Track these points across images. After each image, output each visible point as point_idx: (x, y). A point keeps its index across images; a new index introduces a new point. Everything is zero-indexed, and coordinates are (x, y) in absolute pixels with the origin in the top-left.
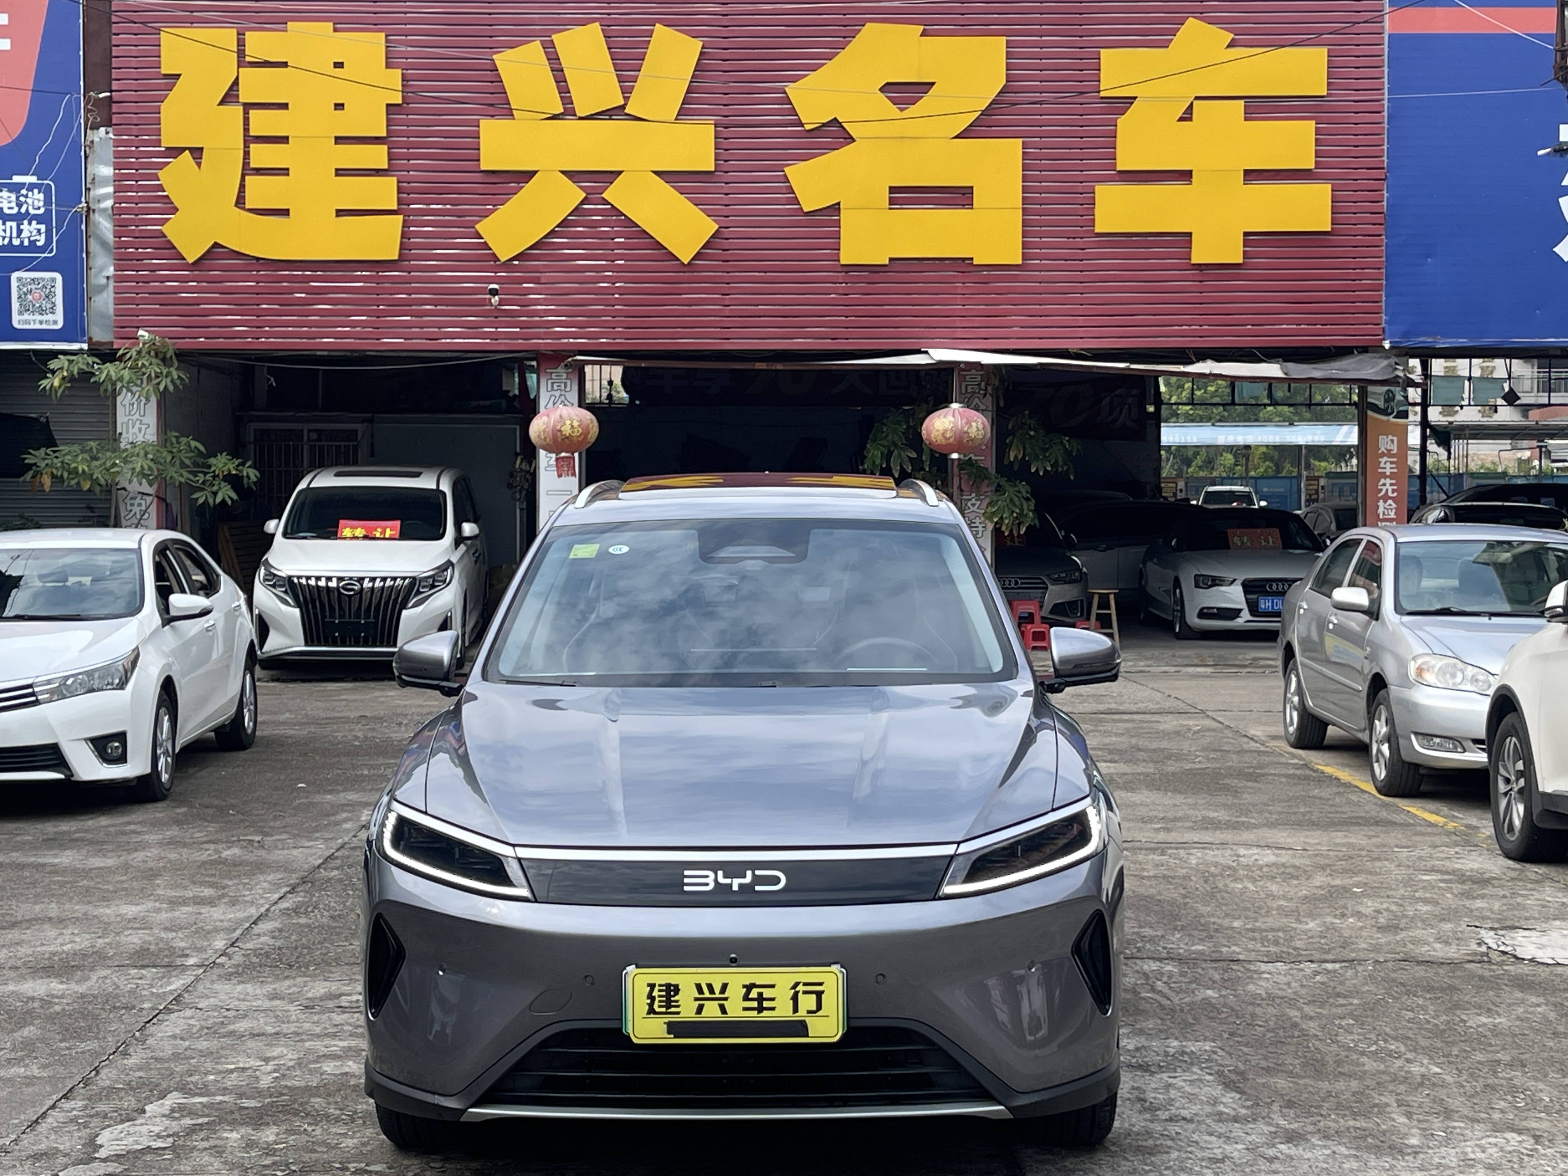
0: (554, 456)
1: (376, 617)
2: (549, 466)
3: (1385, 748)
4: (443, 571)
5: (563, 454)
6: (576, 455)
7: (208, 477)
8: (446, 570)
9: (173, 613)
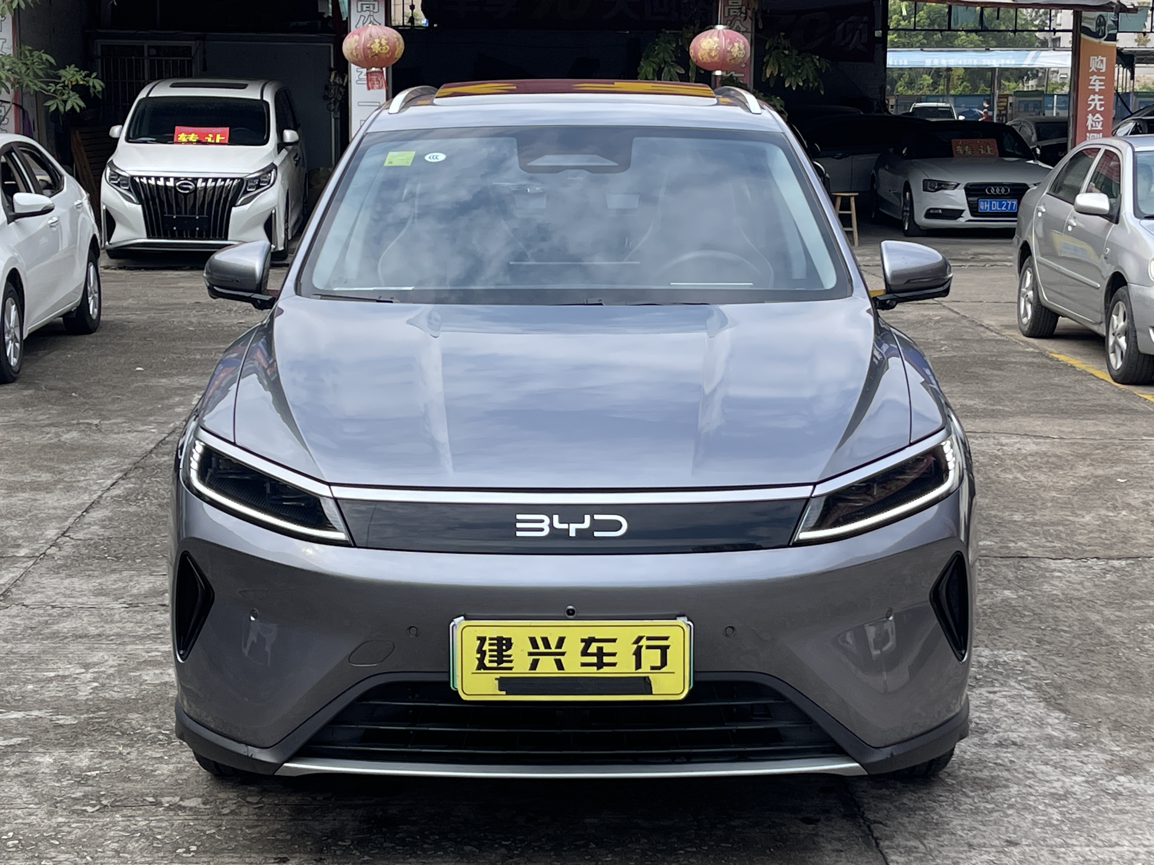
0: (365, 71)
1: (209, 213)
2: (360, 79)
3: (1122, 341)
4: (267, 173)
5: (373, 69)
6: (384, 69)
7: (59, 87)
8: (270, 172)
9: (18, 210)
